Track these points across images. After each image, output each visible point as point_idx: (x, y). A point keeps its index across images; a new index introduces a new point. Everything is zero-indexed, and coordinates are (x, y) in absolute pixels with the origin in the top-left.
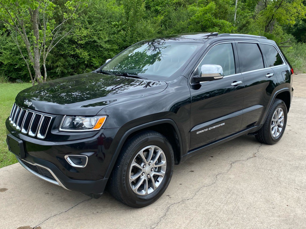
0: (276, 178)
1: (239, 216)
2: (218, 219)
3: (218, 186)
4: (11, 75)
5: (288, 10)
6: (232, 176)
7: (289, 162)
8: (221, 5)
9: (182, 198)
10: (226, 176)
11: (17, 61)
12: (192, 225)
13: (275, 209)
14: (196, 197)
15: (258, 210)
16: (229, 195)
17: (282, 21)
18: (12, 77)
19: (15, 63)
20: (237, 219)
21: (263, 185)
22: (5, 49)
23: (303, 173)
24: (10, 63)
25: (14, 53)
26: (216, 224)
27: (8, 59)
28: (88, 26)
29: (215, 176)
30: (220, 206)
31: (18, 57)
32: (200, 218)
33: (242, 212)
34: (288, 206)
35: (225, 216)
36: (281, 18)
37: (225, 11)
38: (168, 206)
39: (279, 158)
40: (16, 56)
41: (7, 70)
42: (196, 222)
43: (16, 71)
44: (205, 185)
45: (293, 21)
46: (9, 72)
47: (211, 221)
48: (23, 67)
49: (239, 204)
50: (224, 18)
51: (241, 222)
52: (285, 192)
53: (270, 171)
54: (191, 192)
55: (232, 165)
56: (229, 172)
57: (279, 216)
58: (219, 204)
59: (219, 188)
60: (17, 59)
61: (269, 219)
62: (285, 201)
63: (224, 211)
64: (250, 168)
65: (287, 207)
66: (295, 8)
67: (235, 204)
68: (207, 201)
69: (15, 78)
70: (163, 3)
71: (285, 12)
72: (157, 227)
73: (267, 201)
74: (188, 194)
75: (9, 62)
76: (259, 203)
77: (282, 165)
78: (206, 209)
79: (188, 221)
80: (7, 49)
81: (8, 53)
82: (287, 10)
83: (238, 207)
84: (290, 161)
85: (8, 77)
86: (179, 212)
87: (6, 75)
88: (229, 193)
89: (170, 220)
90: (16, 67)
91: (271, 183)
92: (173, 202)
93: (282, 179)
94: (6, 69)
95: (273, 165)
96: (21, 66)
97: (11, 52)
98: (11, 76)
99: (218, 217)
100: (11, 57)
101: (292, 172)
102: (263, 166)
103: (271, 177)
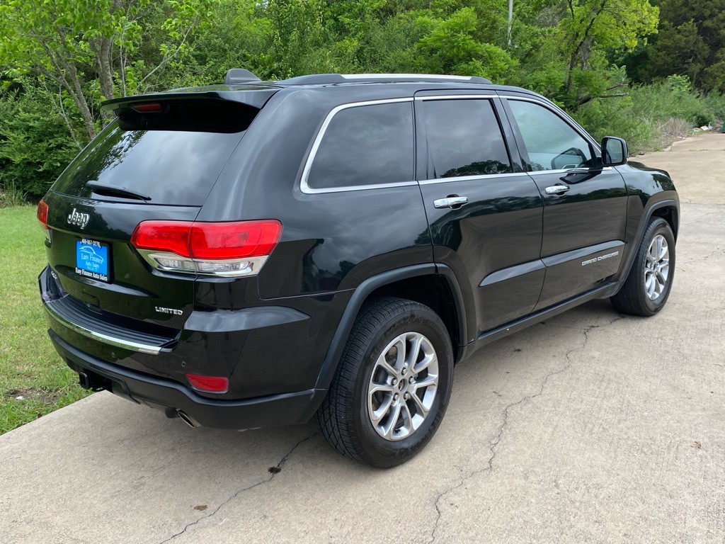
0: (676, 351)
1: (635, 414)
2: (601, 421)
3: (578, 372)
4: (31, 187)
5: (620, 17)
6: (596, 354)
7: (688, 323)
8: (482, 11)
9: (521, 394)
10: (583, 354)
11: (43, 154)
12: (560, 433)
13: (693, 400)
14: (547, 391)
15: (665, 403)
16: (604, 384)
17: (608, 41)
18: (33, 192)
19: (38, 160)
20: (634, 419)
21: (658, 364)
22: (13, 129)
23: (720, 340)
24: (26, 159)
25: (34, 137)
26: (601, 429)
27: (21, 150)
28: (198, 68)
29: (564, 356)
30: (595, 402)
31: (45, 144)
32: (569, 423)
33: (638, 408)
34: (712, 392)
35: (610, 416)
36: (604, 34)
37: (492, 24)
38: (504, 408)
39: (668, 317)
40: (40, 144)
41: (22, 177)
42: (566, 430)
43: (41, 178)
44: (554, 372)
45: (633, 41)
46: (25, 180)
47: (590, 425)
48: (57, 167)
49: (627, 396)
50: (489, 40)
51: (643, 423)
52: (701, 372)
53: (660, 340)
54: (534, 384)
55: (587, 334)
56: (586, 346)
57: (704, 409)
58: (593, 399)
59: (580, 374)
60: (43, 151)
61: (689, 415)
62: (706, 387)
63: (606, 409)
64: (622, 338)
65: (711, 394)
66: (635, 11)
67: (621, 397)
68: (568, 397)
69: (40, 195)
70: (352, 9)
71: (614, 21)
72: (500, 442)
73: (675, 388)
74: (529, 389)
75: (26, 157)
76: (661, 392)
77: (678, 328)
78: (572, 409)
79: (550, 430)
80: (17, 129)
81: (22, 137)
82: (618, 17)
83: (628, 401)
84: (690, 321)
85: (24, 192)
86: (527, 417)
87: (18, 188)
88: (602, 381)
89: (517, 430)
90: (40, 168)
91: (670, 360)
92: (508, 402)
93: (686, 351)
94: (17, 174)
95: (661, 329)
96: (53, 166)
97: (26, 135)
98: (31, 191)
99: (600, 419)
100: (28, 148)
101: (700, 339)
102: (645, 332)
103: (666, 349)
